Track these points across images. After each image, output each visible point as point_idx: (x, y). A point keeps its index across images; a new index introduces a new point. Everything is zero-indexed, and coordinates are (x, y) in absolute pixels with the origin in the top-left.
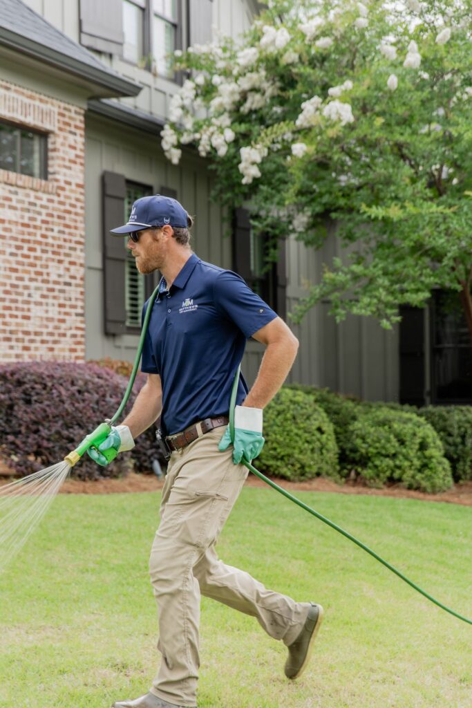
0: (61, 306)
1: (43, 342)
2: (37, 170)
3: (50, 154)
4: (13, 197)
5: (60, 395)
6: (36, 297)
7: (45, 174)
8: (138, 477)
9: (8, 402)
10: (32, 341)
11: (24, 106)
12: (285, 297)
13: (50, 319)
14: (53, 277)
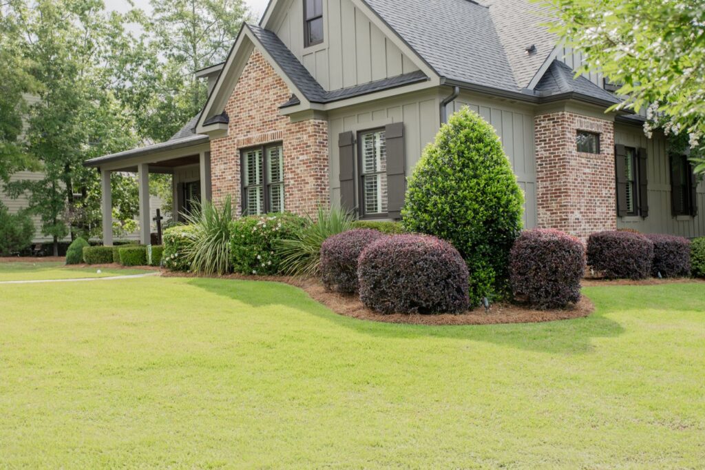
0: (607, 207)
1: (601, 222)
2: (594, 150)
3: (601, 143)
4: (589, 163)
5: (623, 246)
6: (598, 204)
7: (598, 151)
8: (652, 279)
9: (600, 249)
10: (597, 222)
11: (592, 124)
12: (696, 193)
13: (603, 213)
14: (604, 195)
